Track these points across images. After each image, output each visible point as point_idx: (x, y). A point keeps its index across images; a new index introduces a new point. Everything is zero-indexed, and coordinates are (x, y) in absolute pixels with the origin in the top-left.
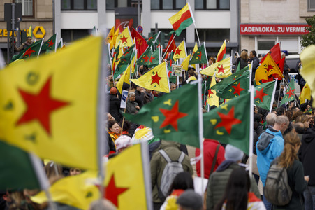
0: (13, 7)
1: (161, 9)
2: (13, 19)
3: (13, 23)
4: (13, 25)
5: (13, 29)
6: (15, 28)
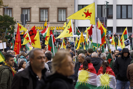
0: (24, 16)
1: (121, 18)
2: (24, 20)
3: (24, 22)
4: (24, 23)
5: (24, 24)
6: (25, 24)
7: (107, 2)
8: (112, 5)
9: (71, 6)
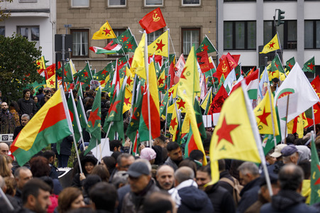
1: (315, 47)
2: (64, 50)
4: (63, 56)
5: (63, 59)
7: (279, 10)
8: (296, 20)
9: (209, 23)
